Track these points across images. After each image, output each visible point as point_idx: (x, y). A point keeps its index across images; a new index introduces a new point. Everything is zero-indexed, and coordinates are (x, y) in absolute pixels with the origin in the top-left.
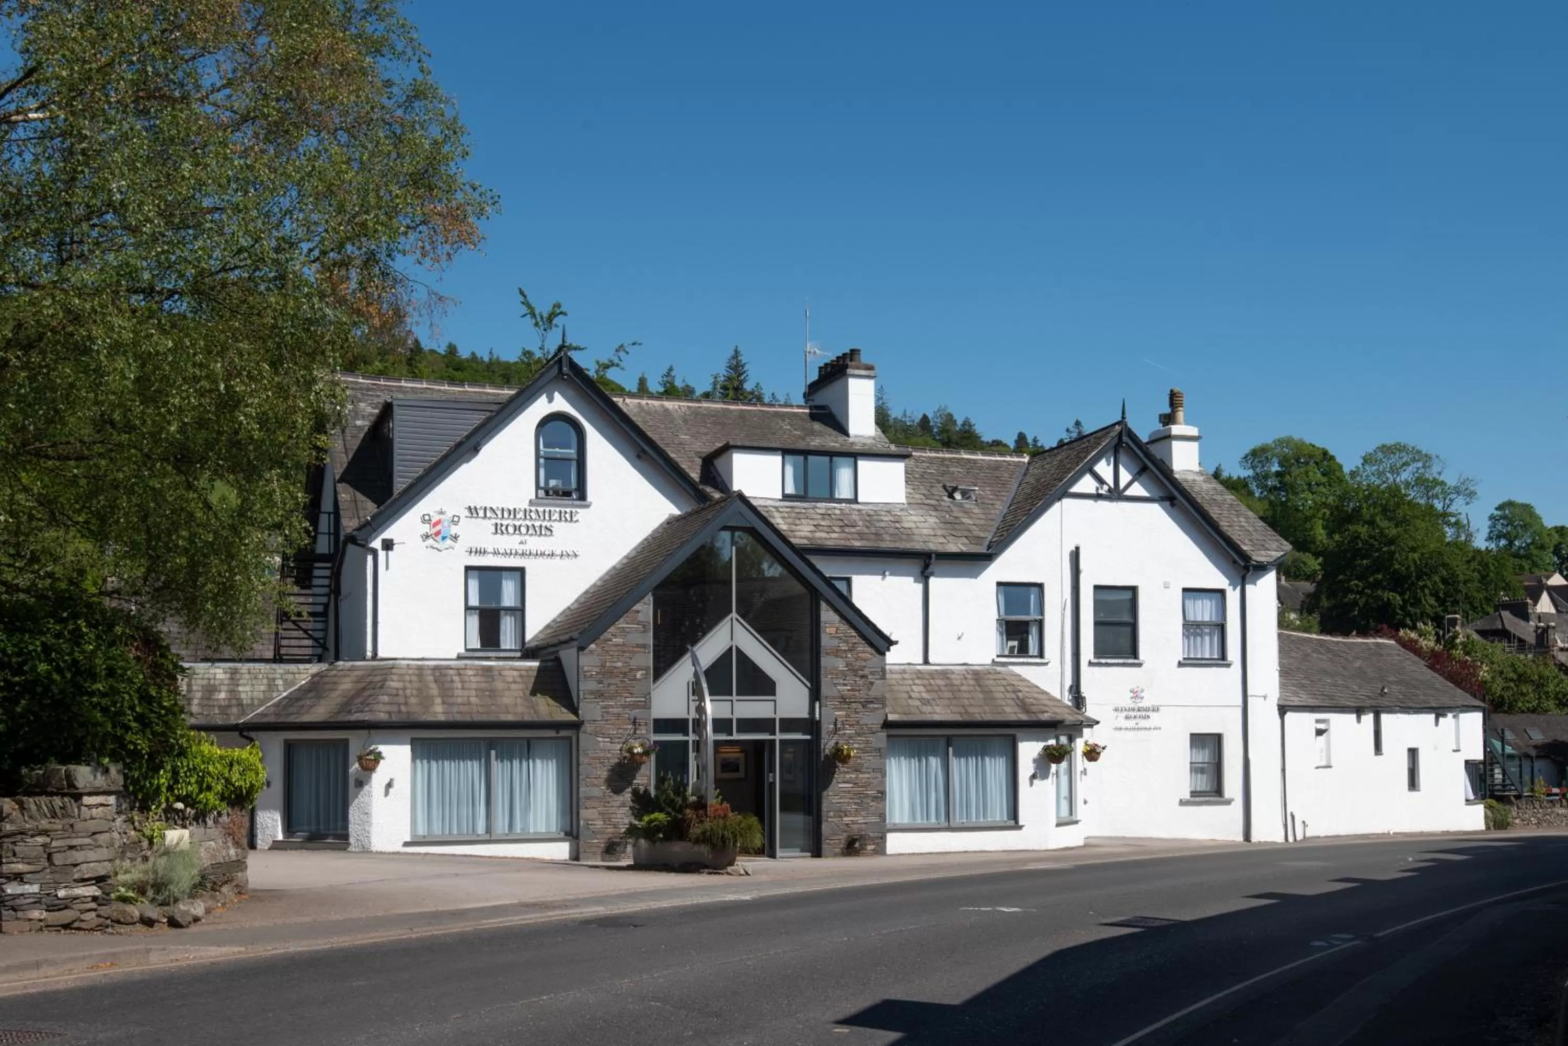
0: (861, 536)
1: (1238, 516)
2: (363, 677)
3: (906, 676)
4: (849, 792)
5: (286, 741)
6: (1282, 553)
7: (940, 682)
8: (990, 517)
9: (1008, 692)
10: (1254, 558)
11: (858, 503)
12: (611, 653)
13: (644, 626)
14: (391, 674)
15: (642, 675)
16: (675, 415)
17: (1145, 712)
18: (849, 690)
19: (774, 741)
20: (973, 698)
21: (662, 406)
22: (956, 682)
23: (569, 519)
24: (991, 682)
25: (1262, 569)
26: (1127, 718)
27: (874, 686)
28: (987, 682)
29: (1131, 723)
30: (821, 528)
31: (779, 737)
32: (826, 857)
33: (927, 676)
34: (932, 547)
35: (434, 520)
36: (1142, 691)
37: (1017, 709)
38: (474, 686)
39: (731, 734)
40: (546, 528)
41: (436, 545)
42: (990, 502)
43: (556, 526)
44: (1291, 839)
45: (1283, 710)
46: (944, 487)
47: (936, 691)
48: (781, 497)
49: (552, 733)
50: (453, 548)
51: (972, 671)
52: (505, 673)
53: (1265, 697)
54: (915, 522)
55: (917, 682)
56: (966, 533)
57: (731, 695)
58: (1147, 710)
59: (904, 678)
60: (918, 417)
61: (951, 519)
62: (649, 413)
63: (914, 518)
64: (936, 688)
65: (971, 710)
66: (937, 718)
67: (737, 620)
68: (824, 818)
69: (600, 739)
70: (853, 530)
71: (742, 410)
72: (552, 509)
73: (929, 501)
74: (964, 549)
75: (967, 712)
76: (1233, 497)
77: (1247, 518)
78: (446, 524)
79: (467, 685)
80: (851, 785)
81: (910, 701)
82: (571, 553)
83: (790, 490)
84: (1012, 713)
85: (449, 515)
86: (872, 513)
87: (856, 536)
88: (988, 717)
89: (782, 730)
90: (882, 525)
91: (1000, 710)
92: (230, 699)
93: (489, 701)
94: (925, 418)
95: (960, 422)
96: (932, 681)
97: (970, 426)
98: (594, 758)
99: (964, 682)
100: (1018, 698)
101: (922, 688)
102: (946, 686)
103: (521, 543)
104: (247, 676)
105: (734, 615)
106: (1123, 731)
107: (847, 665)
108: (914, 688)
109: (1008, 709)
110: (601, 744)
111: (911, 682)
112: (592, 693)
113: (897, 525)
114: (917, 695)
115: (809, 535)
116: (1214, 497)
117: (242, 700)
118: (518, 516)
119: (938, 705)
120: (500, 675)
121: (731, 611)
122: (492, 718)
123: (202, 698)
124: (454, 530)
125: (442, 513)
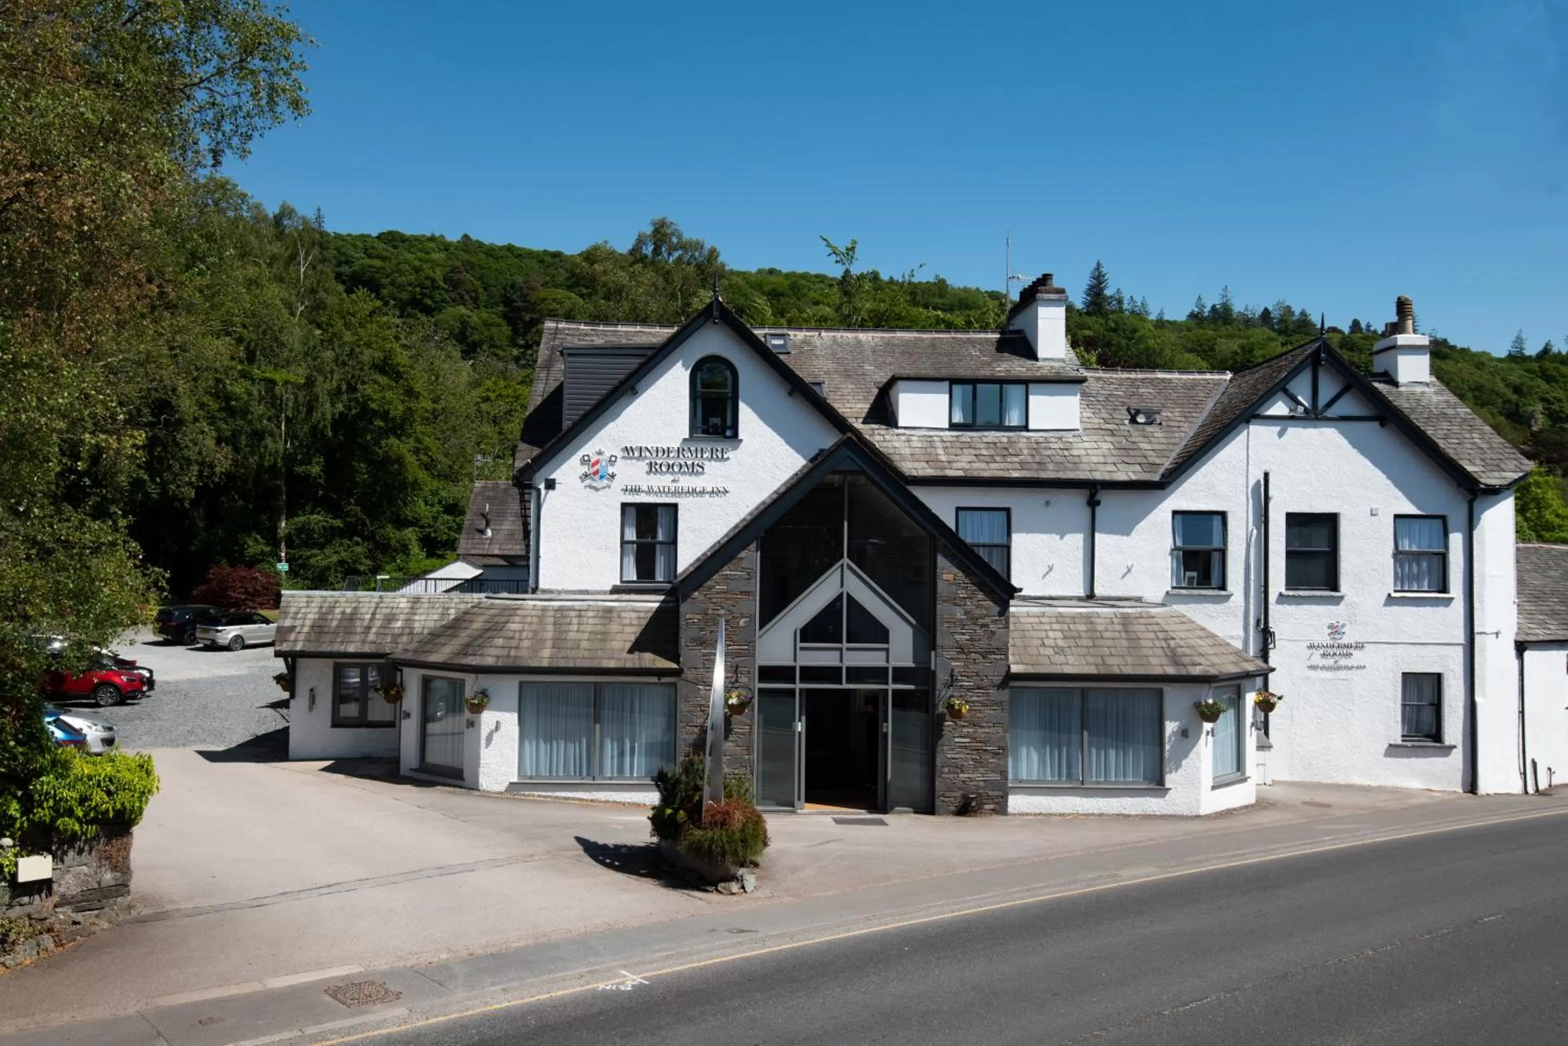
0: (1023, 465)
1: (1471, 432)
2: (494, 616)
3: (1043, 620)
4: (966, 747)
5: (424, 676)
6: (1521, 474)
7: (1082, 627)
8: (1172, 440)
9: (1158, 639)
10: (1482, 480)
11: (1028, 430)
12: (714, 600)
13: (748, 574)
14: (516, 615)
15: (746, 622)
16: (866, 347)
17: (1347, 649)
18: (967, 640)
19: (887, 690)
20: (1115, 647)
21: (856, 338)
22: (1099, 628)
23: (720, 456)
24: (1142, 628)
25: (1494, 492)
26: (1324, 655)
27: (996, 636)
28: (1136, 628)
29: (1330, 662)
30: (982, 458)
31: (891, 686)
32: (939, 814)
33: (1068, 620)
34: (1098, 476)
35: (593, 460)
36: (1343, 626)
37: (1164, 661)
38: (589, 628)
39: (841, 683)
40: (698, 465)
41: (594, 484)
42: (1177, 424)
43: (707, 465)
44: (1531, 790)
45: (1521, 647)
46: (1128, 410)
47: (1074, 638)
48: (947, 426)
49: (654, 679)
50: (609, 487)
51: (1122, 614)
52: (623, 614)
53: (1497, 634)
54: (1086, 449)
55: (1055, 626)
56: (1140, 460)
57: (841, 642)
58: (1348, 646)
59: (1041, 623)
60: (1259, 311)
61: (1129, 446)
62: (841, 345)
63: (1086, 445)
64: (1076, 635)
65: (1110, 661)
66: (1068, 670)
67: (849, 566)
68: (938, 774)
69: (701, 687)
70: (1015, 459)
71: (935, 339)
72: (704, 446)
73: (1108, 426)
74: (1134, 477)
75: (1104, 664)
76: (1468, 410)
77: (1482, 433)
78: (604, 464)
79: (582, 628)
80: (968, 740)
81: (1042, 650)
82: (721, 489)
83: (958, 418)
84: (1158, 665)
85: (607, 455)
86: (1041, 440)
87: (1018, 466)
88: (1128, 670)
89: (895, 681)
90: (1049, 452)
91: (1144, 662)
92: (403, 628)
93: (598, 645)
94: (1266, 310)
95: (1297, 313)
96: (1072, 626)
97: (1306, 315)
98: (694, 706)
99: (1110, 627)
100: (1169, 646)
101: (1059, 634)
102: (1086, 632)
103: (674, 481)
104: (426, 605)
105: (846, 560)
106: (1319, 671)
107: (966, 613)
108: (1051, 634)
109: (1153, 661)
110: (702, 692)
111: (1048, 627)
112: (694, 640)
113: (1066, 453)
114: (1052, 643)
115: (967, 466)
116: (1444, 411)
117: (414, 628)
118: (671, 455)
119: (1073, 655)
120: (619, 617)
121: (842, 557)
122: (594, 664)
123: (381, 627)
124: (611, 470)
125: (600, 453)
